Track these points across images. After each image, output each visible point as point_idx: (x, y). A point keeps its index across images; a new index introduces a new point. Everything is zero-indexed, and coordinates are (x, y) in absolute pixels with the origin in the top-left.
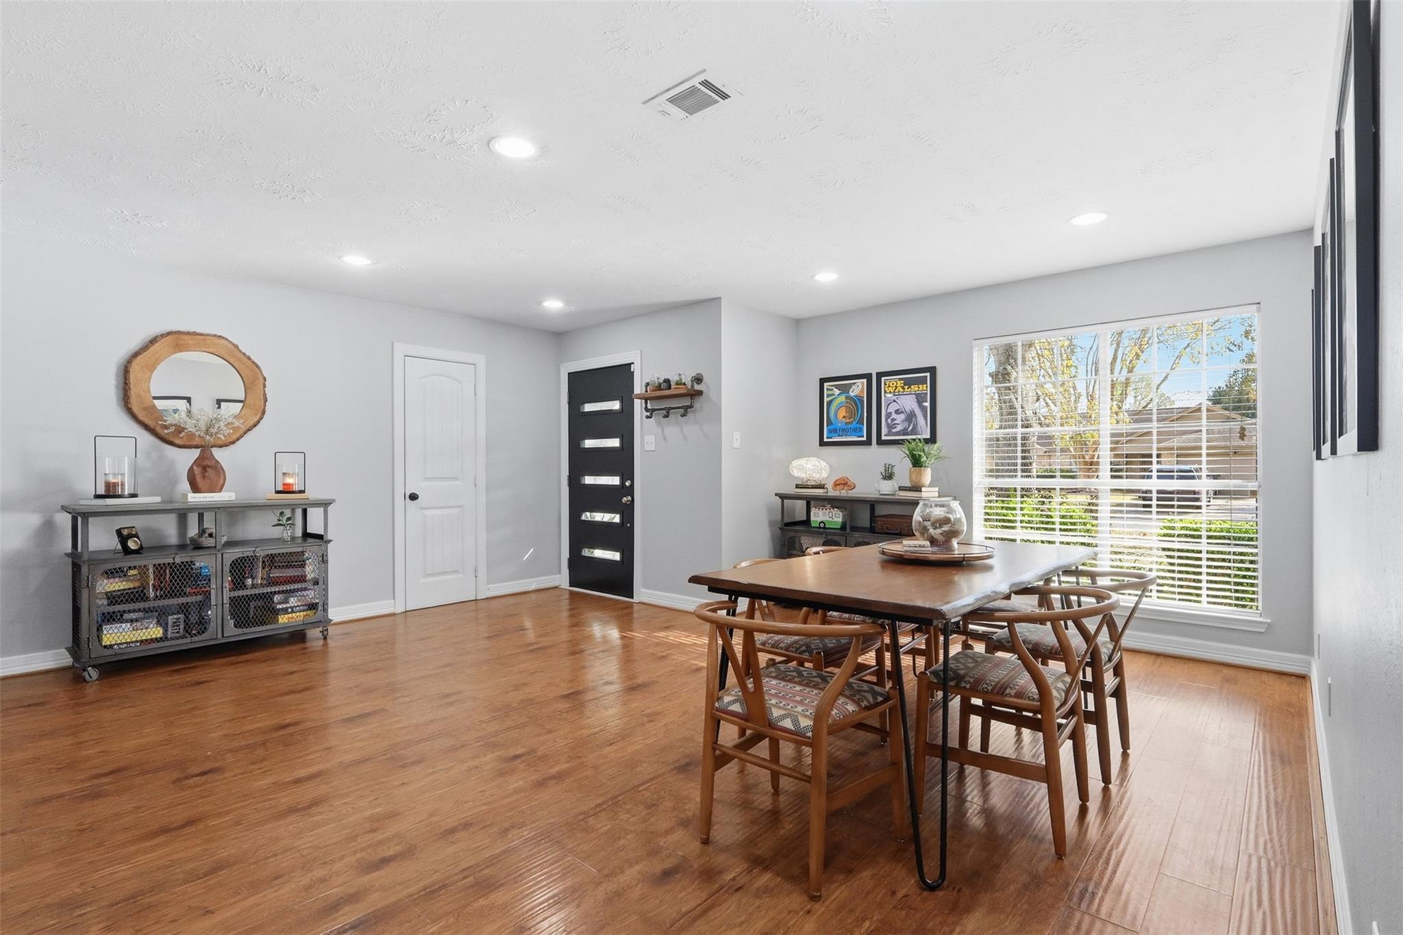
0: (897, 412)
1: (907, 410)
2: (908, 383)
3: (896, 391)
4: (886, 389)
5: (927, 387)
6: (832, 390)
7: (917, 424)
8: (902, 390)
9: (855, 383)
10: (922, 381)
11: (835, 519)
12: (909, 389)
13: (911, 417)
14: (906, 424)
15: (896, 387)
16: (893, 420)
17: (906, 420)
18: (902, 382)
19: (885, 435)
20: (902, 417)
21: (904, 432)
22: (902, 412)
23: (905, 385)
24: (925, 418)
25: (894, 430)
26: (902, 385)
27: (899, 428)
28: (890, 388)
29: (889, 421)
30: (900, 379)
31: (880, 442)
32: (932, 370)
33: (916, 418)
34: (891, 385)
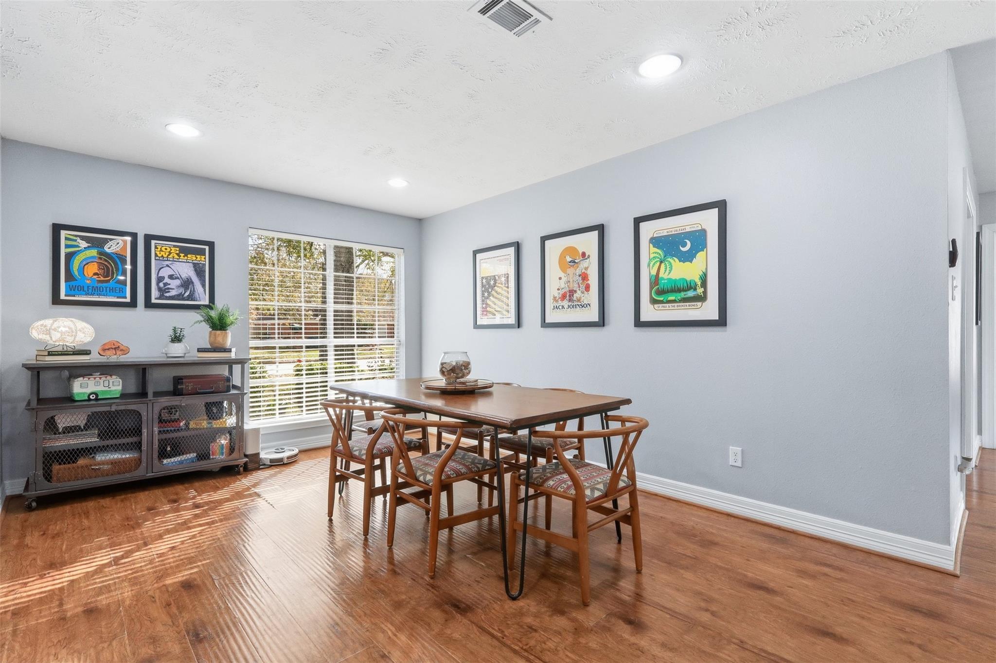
0: (171, 277)
1: (183, 277)
2: (185, 251)
3: (170, 256)
4: (158, 253)
5: (205, 258)
6: (76, 240)
7: (194, 290)
8: (176, 257)
9: (113, 239)
10: (202, 252)
11: (113, 388)
12: (186, 258)
13: (187, 284)
14: (182, 290)
15: (170, 253)
16: (165, 284)
17: (181, 286)
18: (178, 249)
19: (156, 299)
20: (177, 282)
21: (179, 297)
22: (177, 278)
23: (180, 253)
24: (204, 286)
25: (167, 295)
26: (178, 252)
27: (173, 293)
28: (162, 253)
29: (161, 285)
30: (175, 246)
31: (149, 305)
32: (211, 245)
33: (193, 286)
34: (163, 249)
